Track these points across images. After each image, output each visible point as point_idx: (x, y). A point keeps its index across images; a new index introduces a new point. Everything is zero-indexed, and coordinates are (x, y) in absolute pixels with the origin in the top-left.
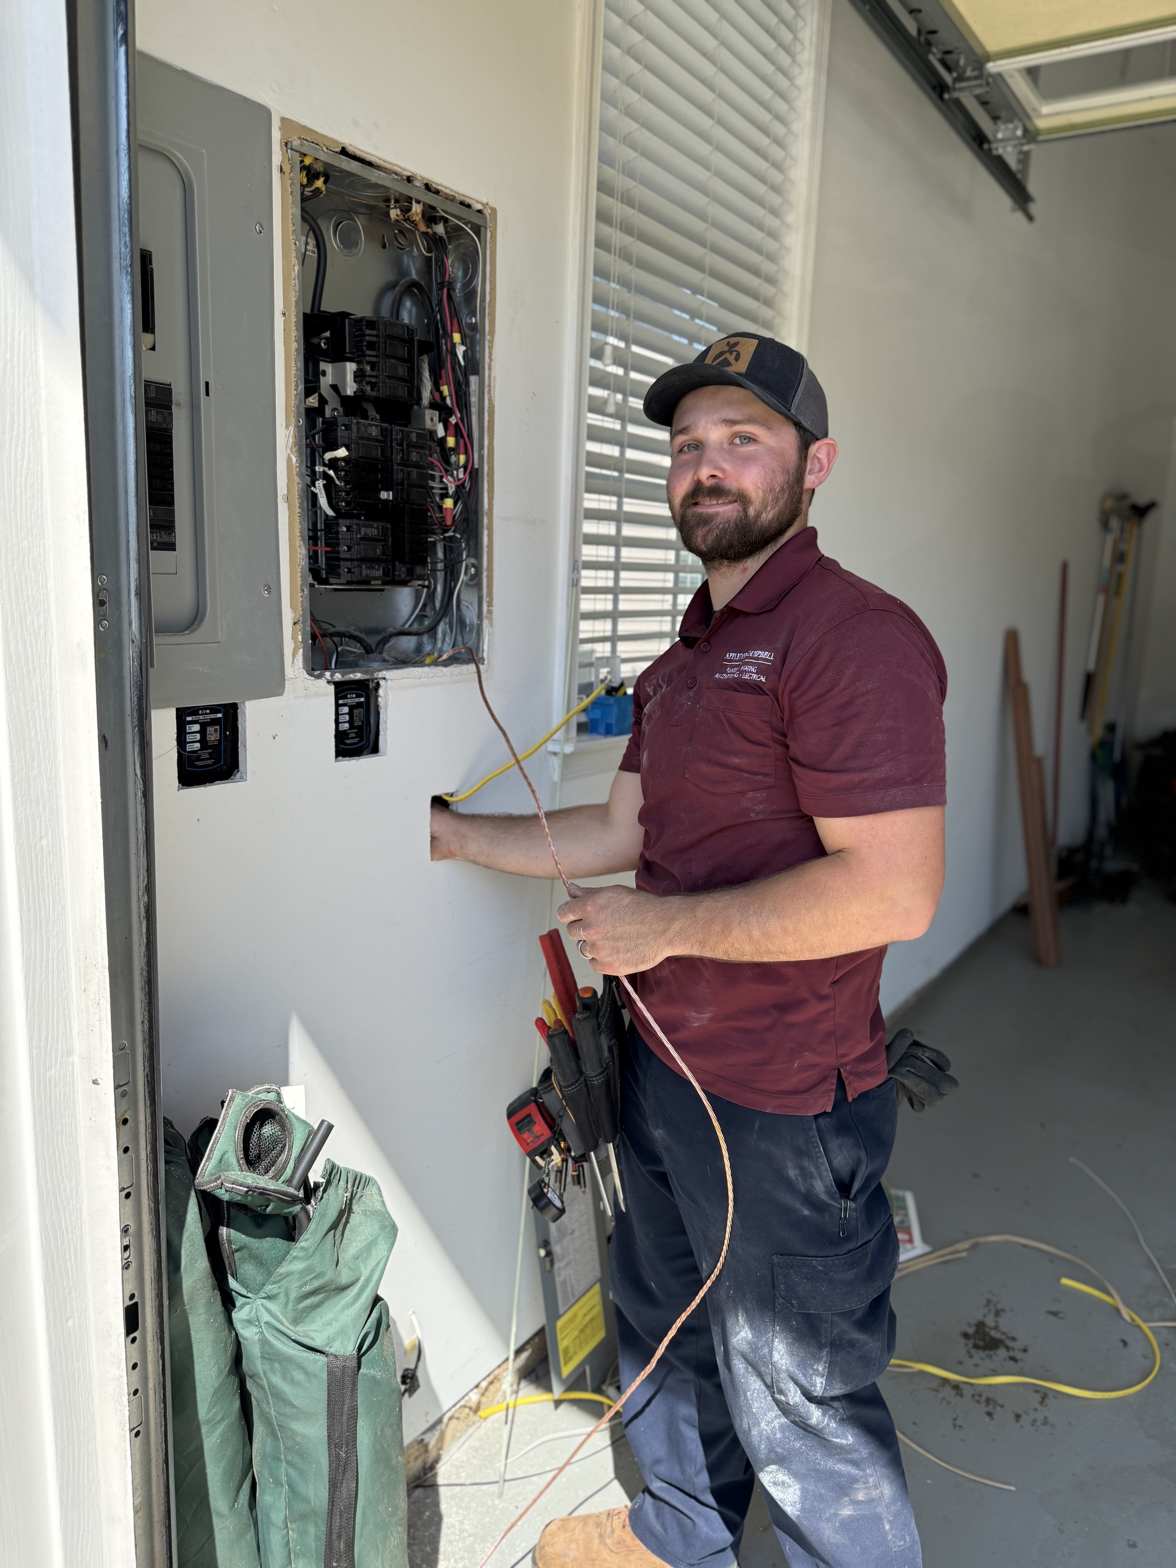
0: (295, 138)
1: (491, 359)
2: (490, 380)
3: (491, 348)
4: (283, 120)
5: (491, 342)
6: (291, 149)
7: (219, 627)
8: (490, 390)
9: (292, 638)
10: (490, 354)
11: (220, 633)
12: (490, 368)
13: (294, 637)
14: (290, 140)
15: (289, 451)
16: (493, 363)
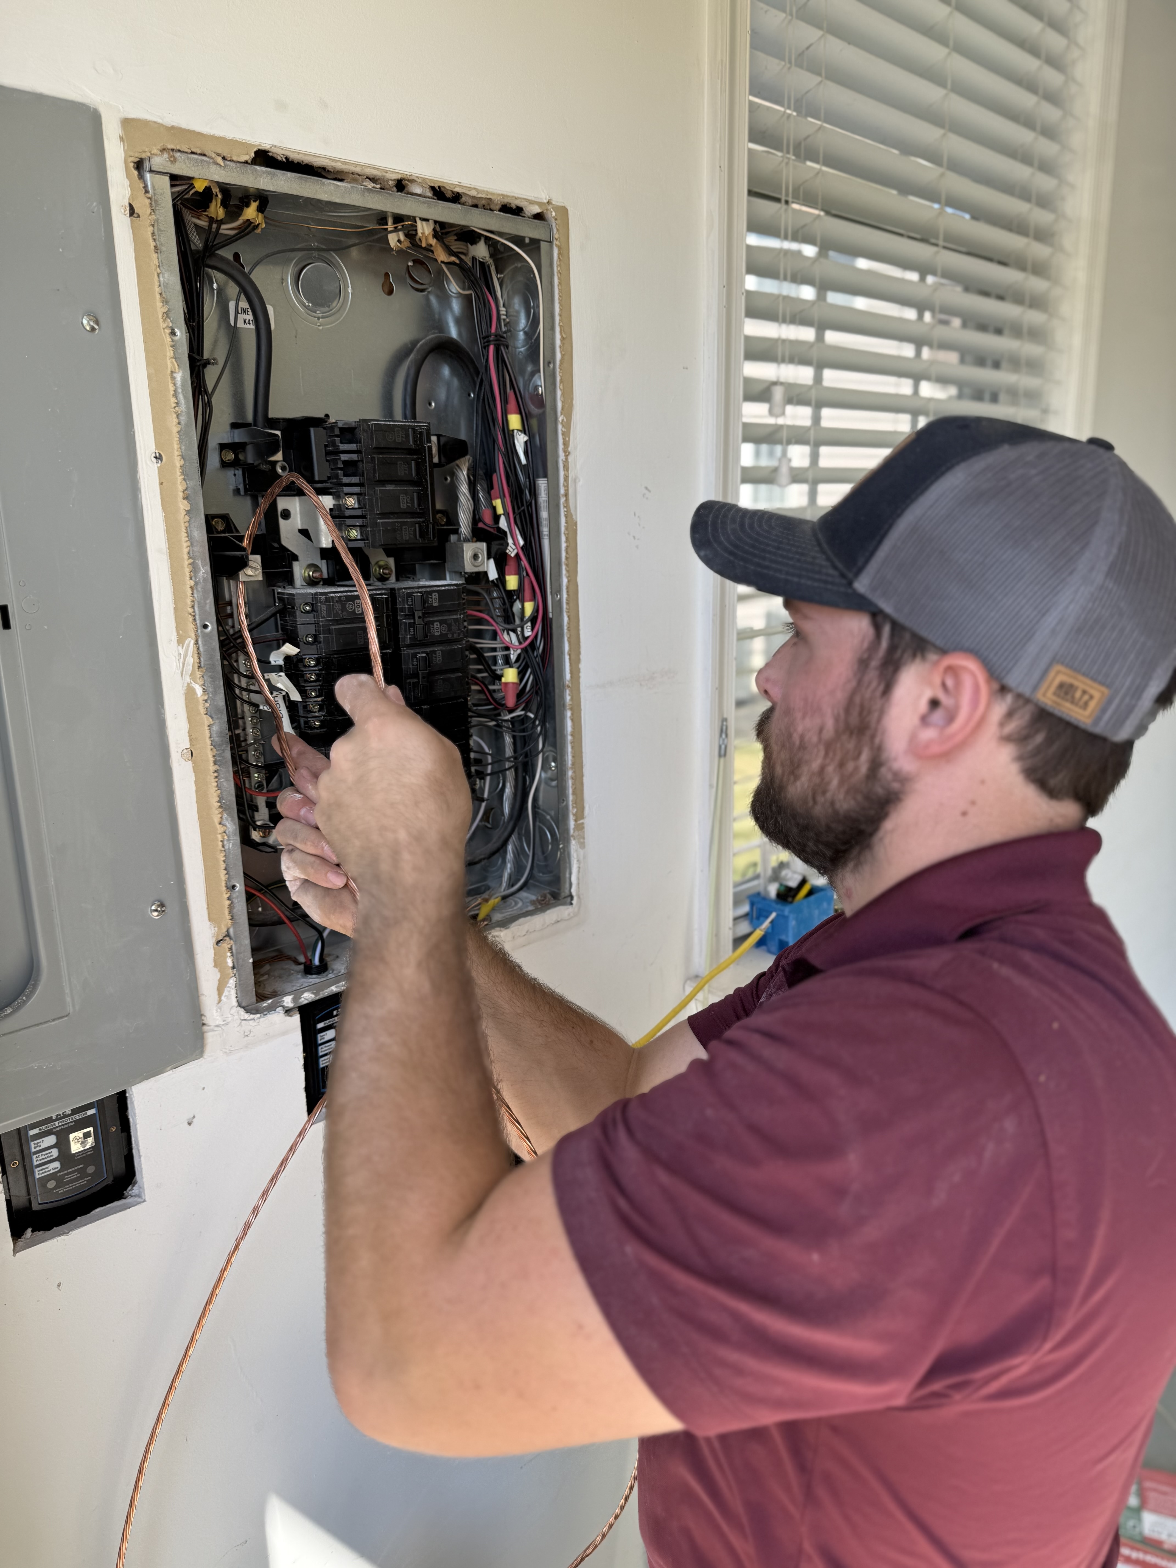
0: (155, 151)
1: (567, 454)
2: (566, 487)
3: (566, 434)
4: (127, 123)
5: (568, 425)
6: (151, 171)
7: (67, 991)
8: (567, 500)
9: (215, 966)
10: (566, 444)
11: (68, 999)
12: (566, 468)
13: (218, 963)
14: (143, 156)
15: (188, 679)
16: (570, 459)
